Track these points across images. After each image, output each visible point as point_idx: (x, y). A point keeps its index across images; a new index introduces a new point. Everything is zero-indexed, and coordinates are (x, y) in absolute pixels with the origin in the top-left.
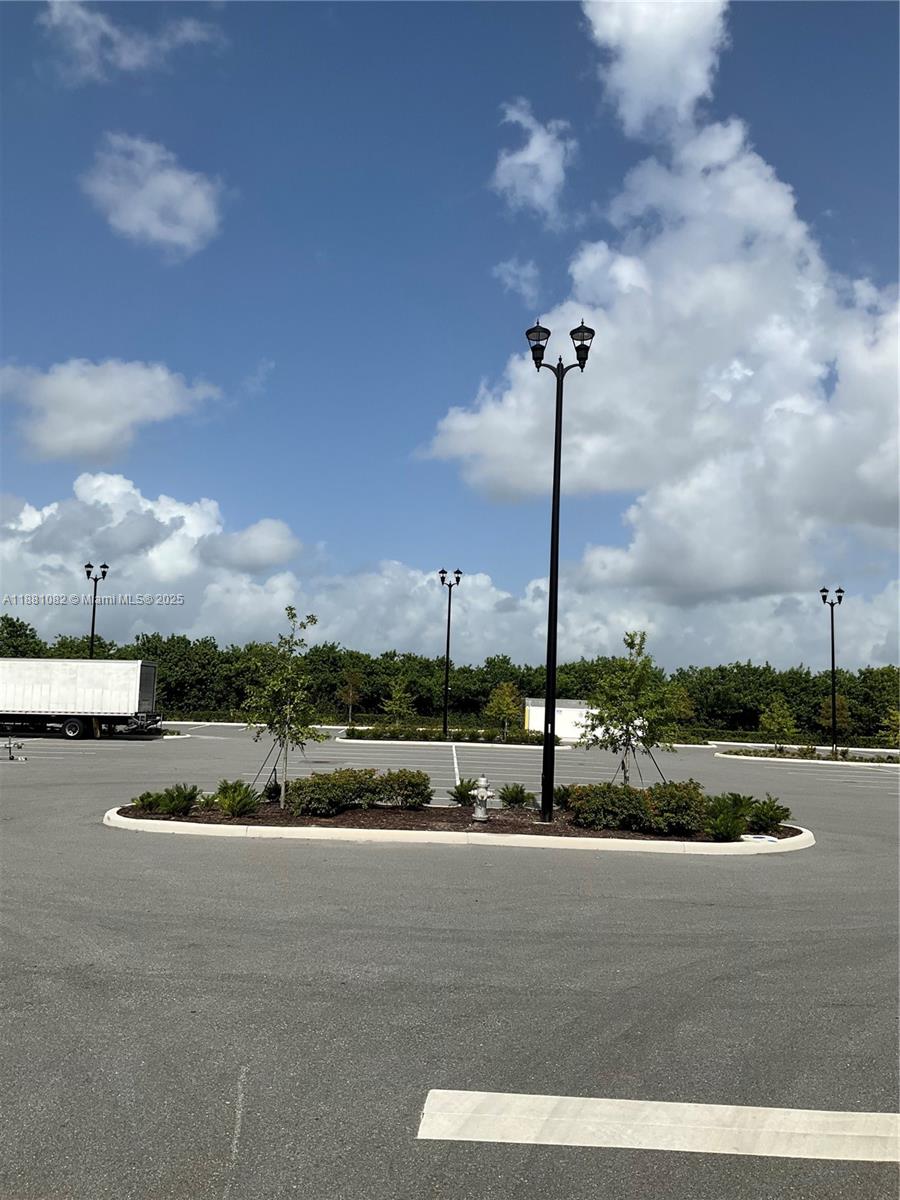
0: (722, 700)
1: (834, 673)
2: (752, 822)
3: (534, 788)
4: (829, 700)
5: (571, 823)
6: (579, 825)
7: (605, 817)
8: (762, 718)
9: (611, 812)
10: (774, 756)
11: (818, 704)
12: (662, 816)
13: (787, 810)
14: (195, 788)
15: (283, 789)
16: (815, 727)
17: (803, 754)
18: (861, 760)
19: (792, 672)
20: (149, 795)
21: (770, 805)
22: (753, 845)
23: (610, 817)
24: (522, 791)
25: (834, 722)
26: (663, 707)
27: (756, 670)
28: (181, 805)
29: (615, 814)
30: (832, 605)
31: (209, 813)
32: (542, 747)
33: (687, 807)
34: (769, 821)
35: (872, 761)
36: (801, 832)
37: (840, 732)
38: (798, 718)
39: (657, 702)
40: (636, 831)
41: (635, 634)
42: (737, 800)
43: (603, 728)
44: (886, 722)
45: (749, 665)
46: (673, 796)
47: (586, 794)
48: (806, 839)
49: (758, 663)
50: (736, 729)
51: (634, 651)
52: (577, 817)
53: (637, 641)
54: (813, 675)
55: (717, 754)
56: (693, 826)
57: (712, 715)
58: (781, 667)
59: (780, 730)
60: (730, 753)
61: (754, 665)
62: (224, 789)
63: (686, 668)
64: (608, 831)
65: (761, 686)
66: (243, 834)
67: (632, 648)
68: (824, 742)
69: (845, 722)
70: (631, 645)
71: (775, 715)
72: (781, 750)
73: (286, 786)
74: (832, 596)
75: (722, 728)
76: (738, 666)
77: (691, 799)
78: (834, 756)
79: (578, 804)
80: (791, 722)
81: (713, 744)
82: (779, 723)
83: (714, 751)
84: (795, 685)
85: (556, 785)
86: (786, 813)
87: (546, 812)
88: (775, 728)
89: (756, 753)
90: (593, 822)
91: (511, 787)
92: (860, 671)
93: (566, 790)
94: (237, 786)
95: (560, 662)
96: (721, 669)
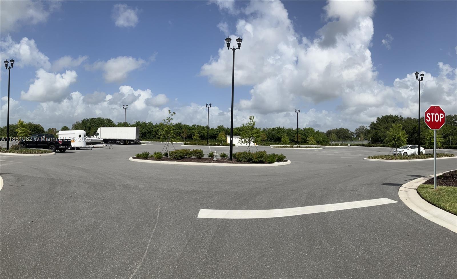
0: (273, 135)
1: (298, 129)
2: (278, 159)
3: (228, 153)
4: (296, 135)
5: (236, 161)
6: (238, 161)
7: (244, 159)
8: (282, 139)
9: (245, 158)
10: (284, 147)
11: (294, 136)
12: (257, 158)
13: (285, 156)
14: (148, 153)
15: (168, 153)
16: (293, 141)
17: (291, 147)
18: (303, 147)
19: (289, 129)
20: (138, 154)
21: (282, 155)
22: (277, 164)
23: (245, 159)
24: (225, 154)
25: (297, 140)
26: (258, 134)
27: (281, 128)
28: (145, 156)
29: (246, 159)
30: (297, 113)
31: (152, 158)
32: (229, 147)
33: (263, 156)
34: (281, 159)
35: (305, 148)
36: (288, 161)
37: (299, 142)
38: (290, 139)
40: (251, 162)
41: (252, 116)
42: (274, 155)
43: (244, 139)
44: (308, 139)
45: (279, 127)
46: (260, 154)
47: (239, 154)
48: (289, 162)
49: (282, 127)
50: (276, 142)
52: (238, 159)
53: (252, 118)
54: (293, 130)
55: (272, 148)
56: (264, 161)
57: (271, 139)
58: (287, 128)
59: (286, 142)
60: (275, 147)
61: (281, 127)
62: (155, 153)
63: (265, 128)
64: (245, 162)
65: (282, 132)
66: (160, 163)
67: (251, 120)
68: (295, 144)
69: (300, 140)
71: (285, 138)
72: (286, 146)
73: (169, 153)
74: (298, 111)
75: (273, 142)
76: (277, 128)
77: (264, 154)
78: (297, 147)
79: (238, 156)
80: (288, 140)
81: (271, 146)
82: (286, 140)
83: (271, 147)
84: (289, 132)
85: (233, 153)
86: (285, 157)
87: (231, 159)
88: (285, 141)
89: (281, 147)
90: (241, 160)
91: (222, 154)
92: (304, 128)
93: (235, 154)
94: (158, 153)
95: (234, 127)
96: (273, 128)
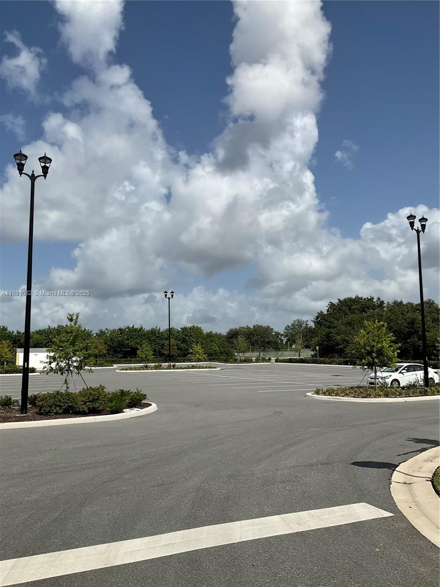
0: (121, 344)
1: (170, 330)
2: (129, 403)
3: (17, 396)
4: (168, 341)
5: (37, 413)
6: (41, 414)
7: (55, 408)
8: (138, 352)
9: (59, 406)
10: (143, 369)
11: (163, 344)
12: (85, 404)
13: (145, 395)
16: (162, 355)
17: (156, 368)
18: (181, 368)
19: (152, 329)
21: (138, 394)
22: (129, 413)
23: (58, 408)
24: (10, 399)
25: (170, 352)
26: (87, 351)
27: (136, 329)
29: (61, 407)
30: (169, 299)
33: (98, 399)
34: (137, 401)
35: (185, 368)
36: (151, 405)
37: (172, 356)
38: (155, 351)
39: (84, 348)
40: (72, 413)
41: (73, 315)
42: (123, 393)
43: (56, 363)
44: (191, 350)
45: (133, 327)
46: (91, 394)
47: (44, 398)
48: (153, 407)
50: (127, 358)
51: (72, 323)
52: (40, 410)
53: (74, 318)
55: (117, 371)
56: (101, 408)
57: (115, 352)
59: (146, 357)
61: (136, 327)
64: (57, 415)
65: (139, 336)
67: (72, 321)
68: (165, 361)
69: (175, 352)
70: (71, 320)
71: (144, 350)
72: (146, 366)
74: (169, 295)
75: (120, 358)
76: (128, 328)
77: (100, 395)
78: (169, 367)
79: (41, 403)
80: (151, 353)
81: (115, 366)
82: (146, 354)
83: (116, 369)
84: (153, 335)
85: (30, 394)
86: (144, 397)
87: (23, 409)
88: (144, 356)
89: (135, 369)
90: (49, 412)
91: (4, 397)
92: (181, 328)
93: (35, 396)
95: (33, 329)
96: (120, 330)
